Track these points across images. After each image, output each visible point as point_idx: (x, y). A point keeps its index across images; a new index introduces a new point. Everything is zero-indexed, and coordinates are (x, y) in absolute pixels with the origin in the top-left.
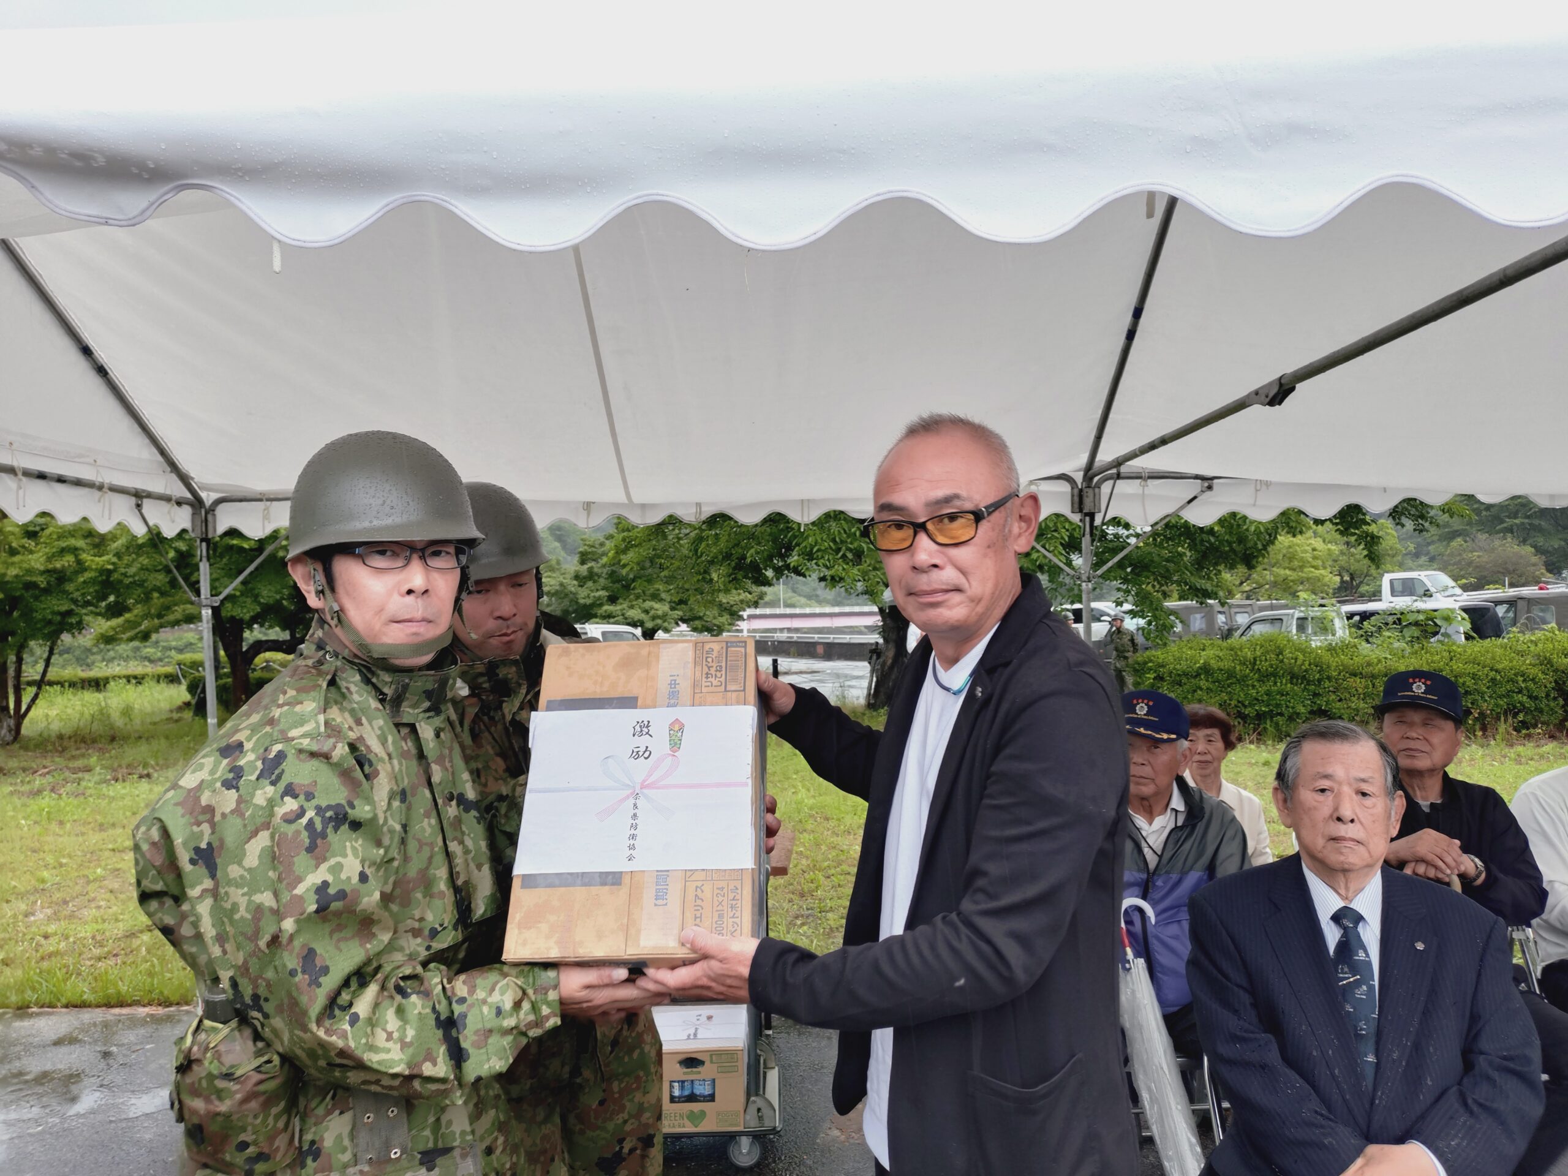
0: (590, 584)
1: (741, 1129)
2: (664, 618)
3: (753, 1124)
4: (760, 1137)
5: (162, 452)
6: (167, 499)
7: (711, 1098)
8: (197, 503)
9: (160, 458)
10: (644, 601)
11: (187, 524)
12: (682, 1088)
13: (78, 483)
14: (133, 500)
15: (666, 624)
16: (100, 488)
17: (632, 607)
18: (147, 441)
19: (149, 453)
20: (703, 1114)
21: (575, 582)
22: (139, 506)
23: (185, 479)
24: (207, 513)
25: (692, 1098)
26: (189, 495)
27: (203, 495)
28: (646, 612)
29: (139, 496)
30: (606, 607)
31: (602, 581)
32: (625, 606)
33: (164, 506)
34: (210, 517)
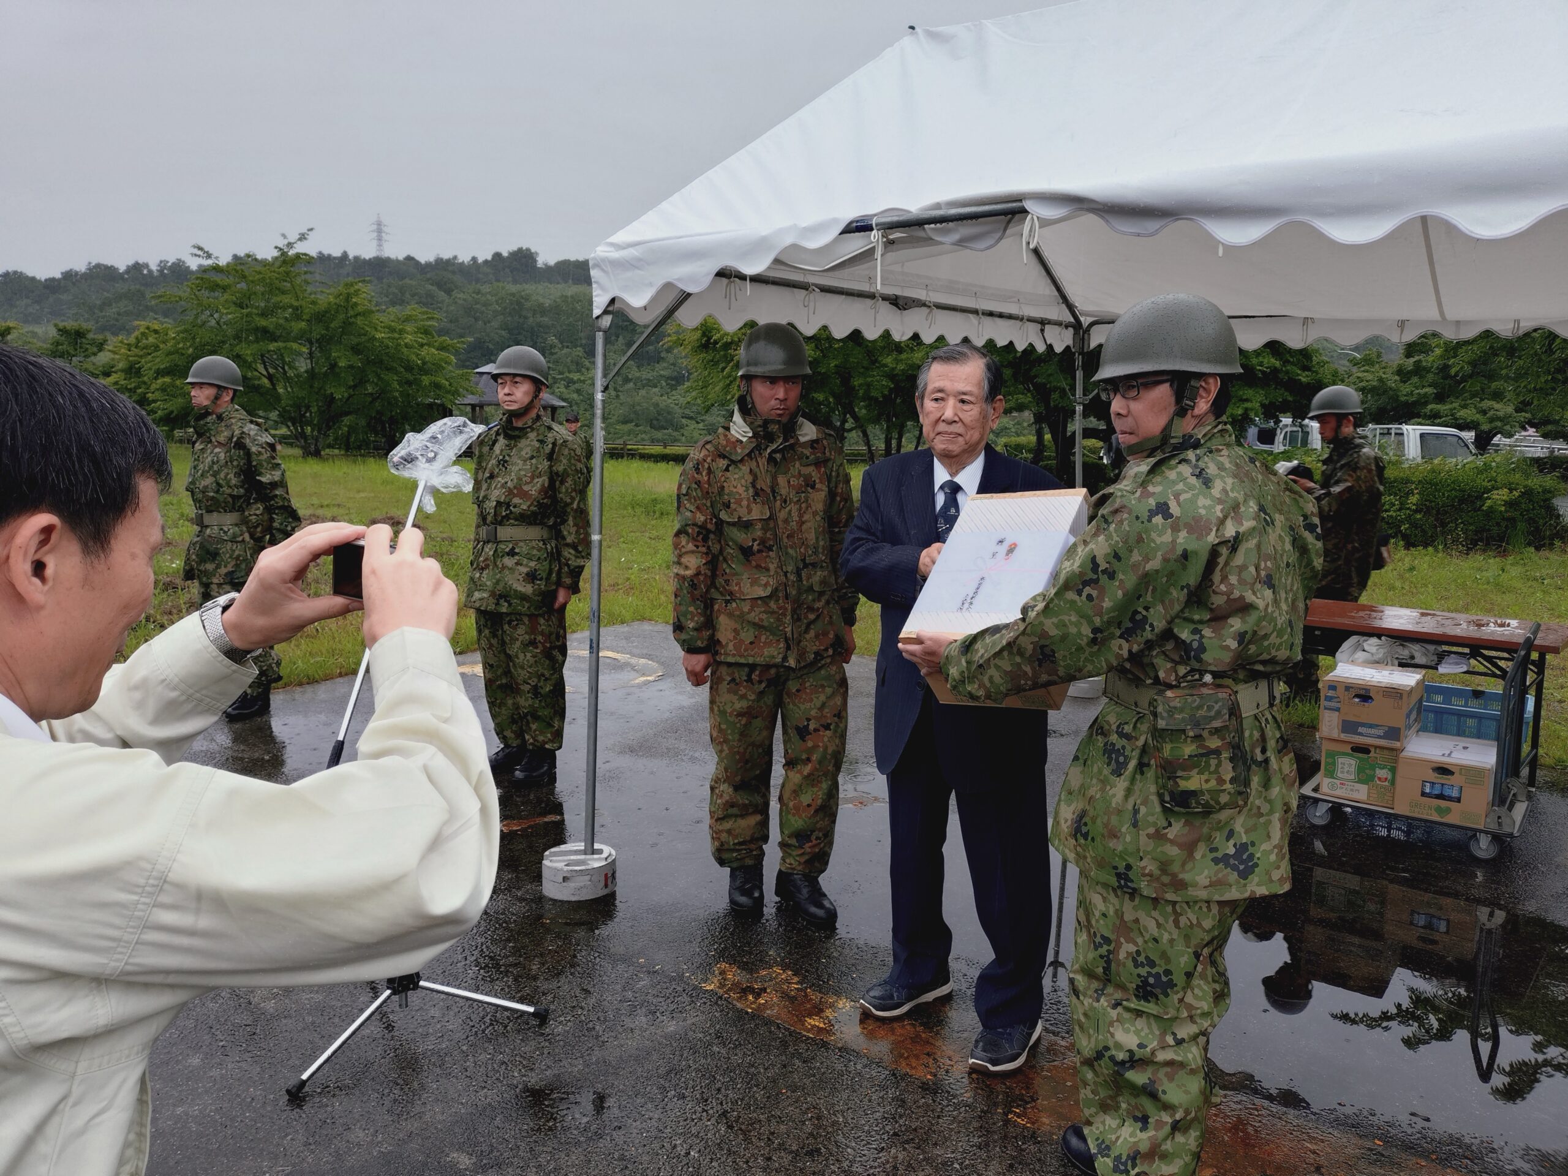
0: (1415, 379)
1: (1482, 827)
2: (1505, 420)
3: (1493, 826)
4: (1497, 838)
5: (1059, 289)
6: (1059, 324)
7: (1459, 800)
8: (1077, 326)
9: (1056, 293)
10: (1482, 400)
11: (1070, 342)
12: (1432, 787)
13: (1010, 317)
14: (1039, 326)
15: (1508, 427)
16: (1022, 319)
17: (1465, 407)
18: (1049, 281)
19: (1050, 291)
20: (1448, 810)
21: (1397, 378)
22: (1042, 331)
23: (1071, 308)
24: (1084, 333)
25: (1441, 797)
26: (1072, 320)
27: (1082, 319)
28: (1484, 412)
29: (1043, 323)
30: (1430, 407)
31: (1430, 377)
32: (1455, 405)
33: (1057, 329)
34: (1086, 336)
